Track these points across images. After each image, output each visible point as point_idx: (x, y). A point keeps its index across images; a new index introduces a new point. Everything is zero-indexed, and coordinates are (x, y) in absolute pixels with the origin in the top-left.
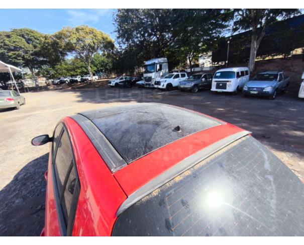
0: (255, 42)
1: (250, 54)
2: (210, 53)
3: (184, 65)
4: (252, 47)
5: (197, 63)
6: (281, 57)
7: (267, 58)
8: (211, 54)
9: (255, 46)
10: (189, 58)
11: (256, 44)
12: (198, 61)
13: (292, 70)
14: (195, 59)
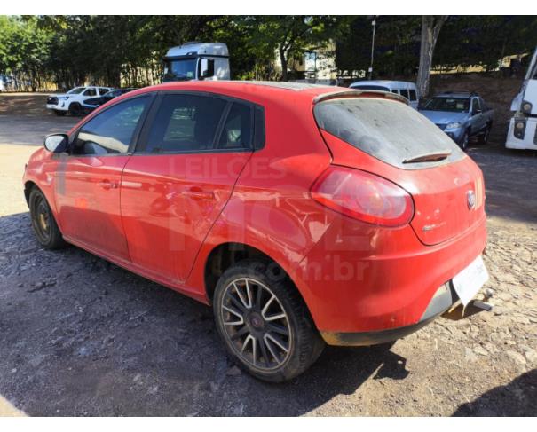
0: (429, 30)
1: (419, 56)
2: (331, 47)
3: (268, 70)
4: (423, 41)
5: (299, 69)
6: (479, 69)
7: (454, 70)
8: (334, 49)
9: (430, 40)
10: (282, 52)
11: (430, 34)
12: (301, 63)
13: (501, 99)
14: (296, 58)
